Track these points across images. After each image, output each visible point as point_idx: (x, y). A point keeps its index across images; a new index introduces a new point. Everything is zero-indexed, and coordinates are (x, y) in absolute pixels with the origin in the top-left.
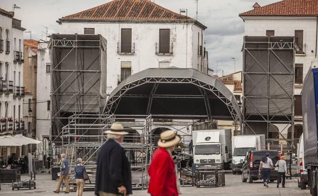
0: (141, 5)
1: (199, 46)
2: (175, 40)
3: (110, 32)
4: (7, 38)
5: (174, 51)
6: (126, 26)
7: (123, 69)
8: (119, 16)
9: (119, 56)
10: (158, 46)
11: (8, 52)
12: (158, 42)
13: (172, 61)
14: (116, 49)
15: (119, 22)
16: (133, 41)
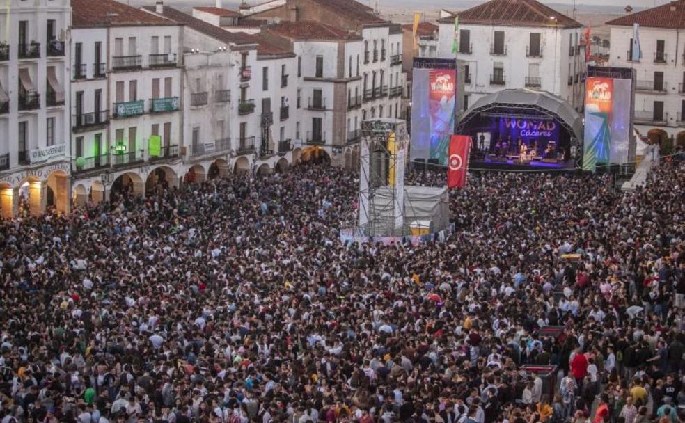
0: (517, 5)
1: (571, 47)
2: (545, 44)
3: (482, 35)
4: (383, 46)
5: (544, 54)
6: (498, 29)
7: (495, 69)
8: (493, 19)
9: (492, 57)
10: (529, 49)
11: (383, 59)
12: (529, 45)
13: (542, 63)
14: (489, 51)
15: (493, 25)
16: (505, 44)
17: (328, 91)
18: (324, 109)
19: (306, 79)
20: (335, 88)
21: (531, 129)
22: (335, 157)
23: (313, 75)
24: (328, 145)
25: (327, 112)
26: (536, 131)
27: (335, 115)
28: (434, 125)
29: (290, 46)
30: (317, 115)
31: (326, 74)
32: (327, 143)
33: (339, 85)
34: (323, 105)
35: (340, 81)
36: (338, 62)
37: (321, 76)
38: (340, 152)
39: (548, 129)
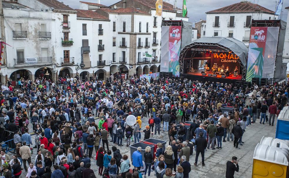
6: (232, 15)
12: (246, 22)
17: (127, 38)
18: (126, 47)
19: (119, 33)
20: (130, 37)
21: (227, 58)
22: (130, 70)
23: (122, 31)
24: (128, 64)
25: (127, 49)
26: (229, 59)
27: (130, 50)
28: (171, 55)
29: (108, 16)
30: (124, 50)
31: (127, 31)
32: (127, 63)
33: (132, 36)
34: (126, 45)
35: (132, 34)
36: (131, 24)
37: (125, 31)
38: (132, 67)
39: (235, 59)
